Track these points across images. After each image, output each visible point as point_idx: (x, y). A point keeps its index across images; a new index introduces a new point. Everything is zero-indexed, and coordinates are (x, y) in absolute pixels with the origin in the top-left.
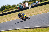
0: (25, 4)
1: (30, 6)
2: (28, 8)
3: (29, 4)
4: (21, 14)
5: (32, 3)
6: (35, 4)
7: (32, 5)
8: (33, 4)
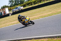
0: (4, 10)
1: (11, 12)
2: (8, 15)
3: (10, 10)
4: (22, 17)
5: (13, 9)
6: (17, 9)
7: (13, 11)
8: (15, 10)
